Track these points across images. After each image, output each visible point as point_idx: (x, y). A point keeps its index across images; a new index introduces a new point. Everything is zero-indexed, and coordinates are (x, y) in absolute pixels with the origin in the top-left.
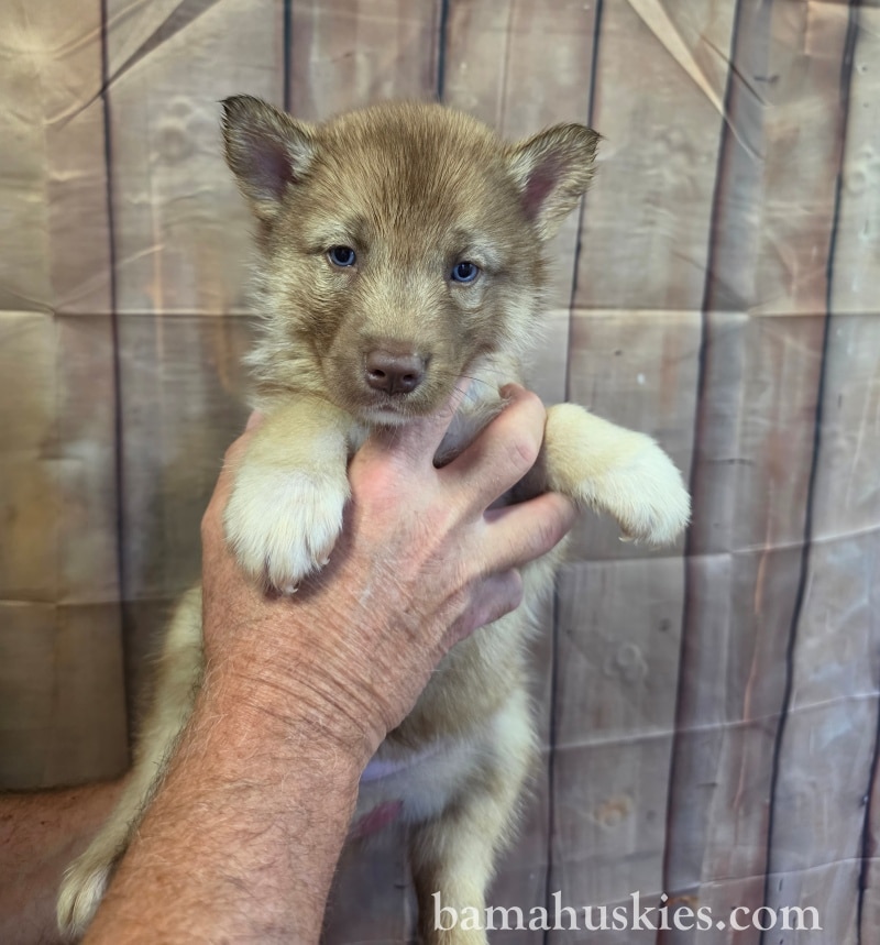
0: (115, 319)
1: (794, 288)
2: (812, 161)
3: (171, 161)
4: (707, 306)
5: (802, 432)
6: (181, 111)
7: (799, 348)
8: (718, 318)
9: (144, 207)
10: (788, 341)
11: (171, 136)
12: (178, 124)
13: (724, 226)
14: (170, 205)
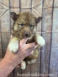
0: (1, 32)
1: (49, 30)
2: (50, 21)
3: (4, 22)
4: (41, 32)
5: (50, 41)
6: (4, 19)
7: (49, 35)
8: (42, 32)
9: (2, 25)
10: (48, 34)
11: (3, 21)
12: (4, 20)
13: (42, 26)
14: (4, 25)
